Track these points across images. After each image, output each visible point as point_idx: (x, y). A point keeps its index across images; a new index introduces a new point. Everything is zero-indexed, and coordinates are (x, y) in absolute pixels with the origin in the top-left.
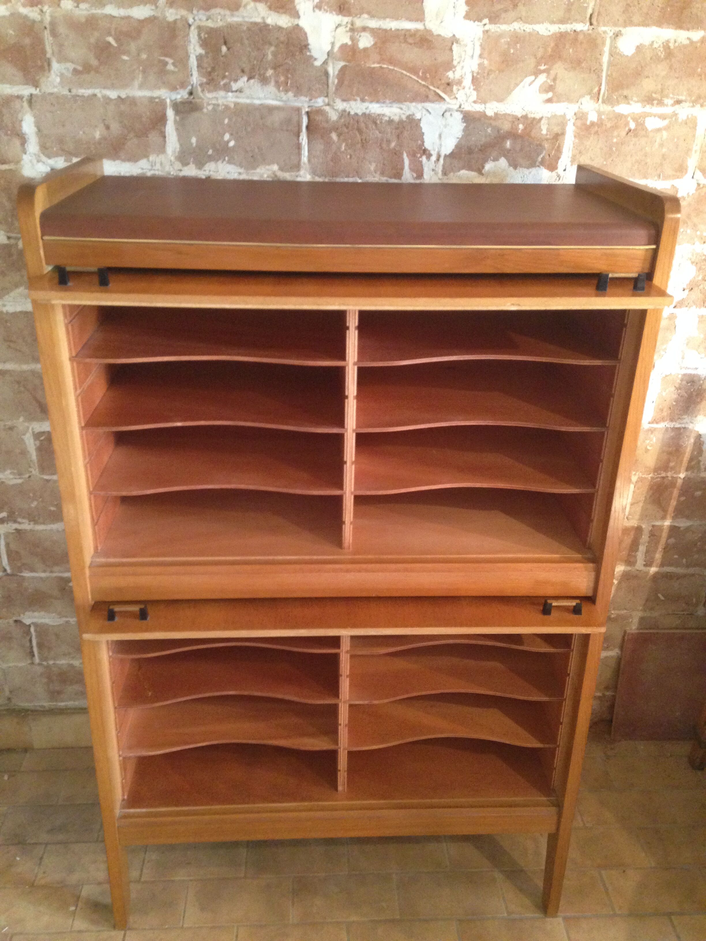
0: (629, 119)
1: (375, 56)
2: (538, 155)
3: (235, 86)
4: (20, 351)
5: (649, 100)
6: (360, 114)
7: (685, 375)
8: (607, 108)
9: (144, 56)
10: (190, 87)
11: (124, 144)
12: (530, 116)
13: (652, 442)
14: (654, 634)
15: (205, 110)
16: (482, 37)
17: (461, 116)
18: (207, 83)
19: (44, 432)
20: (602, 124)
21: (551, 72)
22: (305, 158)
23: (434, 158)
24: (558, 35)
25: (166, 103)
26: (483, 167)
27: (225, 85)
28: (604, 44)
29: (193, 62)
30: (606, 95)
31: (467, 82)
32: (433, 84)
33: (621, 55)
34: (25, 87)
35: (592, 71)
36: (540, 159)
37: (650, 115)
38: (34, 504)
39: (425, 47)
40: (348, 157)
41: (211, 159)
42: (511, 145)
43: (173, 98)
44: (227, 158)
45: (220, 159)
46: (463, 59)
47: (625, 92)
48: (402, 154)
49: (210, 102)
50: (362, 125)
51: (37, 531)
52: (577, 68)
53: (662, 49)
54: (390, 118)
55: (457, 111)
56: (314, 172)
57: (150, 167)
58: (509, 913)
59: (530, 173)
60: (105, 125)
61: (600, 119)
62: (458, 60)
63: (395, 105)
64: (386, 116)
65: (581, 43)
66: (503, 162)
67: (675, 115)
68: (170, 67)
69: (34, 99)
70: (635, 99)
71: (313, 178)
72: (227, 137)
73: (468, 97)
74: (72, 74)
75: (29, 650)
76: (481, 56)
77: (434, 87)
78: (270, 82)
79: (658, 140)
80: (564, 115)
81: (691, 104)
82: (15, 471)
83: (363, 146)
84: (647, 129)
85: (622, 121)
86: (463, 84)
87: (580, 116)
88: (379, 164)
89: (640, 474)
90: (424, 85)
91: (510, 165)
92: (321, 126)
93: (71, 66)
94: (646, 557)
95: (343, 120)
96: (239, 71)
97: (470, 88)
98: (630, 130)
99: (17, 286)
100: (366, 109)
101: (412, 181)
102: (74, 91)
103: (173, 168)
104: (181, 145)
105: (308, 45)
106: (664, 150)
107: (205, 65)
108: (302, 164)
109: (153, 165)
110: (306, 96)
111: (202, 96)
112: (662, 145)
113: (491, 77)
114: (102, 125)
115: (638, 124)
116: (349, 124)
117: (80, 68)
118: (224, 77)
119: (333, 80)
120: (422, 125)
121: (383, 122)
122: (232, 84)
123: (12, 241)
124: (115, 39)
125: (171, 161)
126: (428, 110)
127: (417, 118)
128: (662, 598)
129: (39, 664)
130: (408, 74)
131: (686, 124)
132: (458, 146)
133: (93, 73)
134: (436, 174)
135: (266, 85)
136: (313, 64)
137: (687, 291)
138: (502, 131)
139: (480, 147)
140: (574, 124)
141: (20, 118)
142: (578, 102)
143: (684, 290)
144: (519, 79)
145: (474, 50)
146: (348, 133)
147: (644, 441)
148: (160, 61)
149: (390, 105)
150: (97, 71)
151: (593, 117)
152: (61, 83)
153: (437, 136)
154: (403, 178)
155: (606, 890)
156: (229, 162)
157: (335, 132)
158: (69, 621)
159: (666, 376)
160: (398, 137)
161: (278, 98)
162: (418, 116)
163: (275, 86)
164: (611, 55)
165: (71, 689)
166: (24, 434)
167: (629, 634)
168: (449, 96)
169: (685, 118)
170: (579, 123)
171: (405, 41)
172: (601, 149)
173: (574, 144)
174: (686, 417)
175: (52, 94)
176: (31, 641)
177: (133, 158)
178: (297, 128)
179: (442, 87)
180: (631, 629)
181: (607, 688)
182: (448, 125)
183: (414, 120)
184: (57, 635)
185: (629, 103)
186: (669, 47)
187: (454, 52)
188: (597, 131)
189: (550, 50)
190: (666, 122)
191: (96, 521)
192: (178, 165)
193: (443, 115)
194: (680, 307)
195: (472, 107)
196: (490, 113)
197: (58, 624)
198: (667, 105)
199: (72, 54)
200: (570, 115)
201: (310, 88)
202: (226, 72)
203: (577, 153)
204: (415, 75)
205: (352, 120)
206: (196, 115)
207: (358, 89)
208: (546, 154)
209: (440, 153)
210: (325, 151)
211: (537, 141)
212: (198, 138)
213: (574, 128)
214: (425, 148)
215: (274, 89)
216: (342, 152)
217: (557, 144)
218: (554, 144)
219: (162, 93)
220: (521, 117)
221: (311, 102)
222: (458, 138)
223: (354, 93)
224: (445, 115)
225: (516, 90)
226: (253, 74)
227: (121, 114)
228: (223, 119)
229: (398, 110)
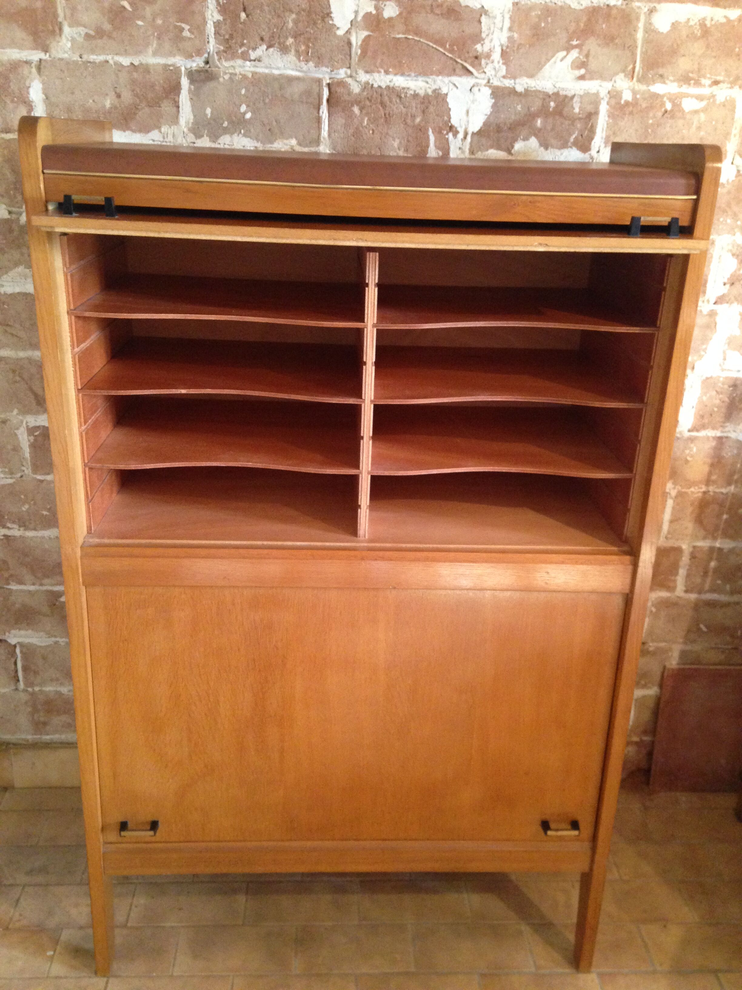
0: (665, 99)
1: (401, 27)
2: (570, 135)
3: (253, 55)
4: (16, 336)
5: (686, 79)
6: (384, 87)
7: (726, 378)
8: (642, 87)
9: (159, 22)
10: (206, 55)
11: (135, 114)
12: (561, 93)
13: (692, 453)
14: (696, 670)
15: (221, 80)
16: (511, 9)
17: (490, 91)
18: (225, 52)
19: (38, 427)
20: (637, 104)
21: (584, 47)
22: (325, 132)
23: (461, 136)
24: (591, 9)
25: (181, 70)
26: (513, 147)
27: (243, 53)
28: (638, 19)
29: (210, 29)
30: (641, 73)
31: (496, 56)
32: (460, 57)
33: (656, 32)
34: (35, 51)
35: (626, 48)
36: (572, 139)
37: (687, 95)
38: (25, 507)
39: (452, 18)
40: (371, 132)
41: (226, 131)
42: (541, 123)
43: (188, 66)
44: (242, 131)
45: (236, 131)
46: (492, 31)
47: (661, 71)
48: (428, 130)
49: (227, 71)
50: (386, 99)
51: (28, 537)
52: (611, 44)
53: (698, 27)
54: (415, 91)
55: (485, 86)
56: (334, 148)
57: (162, 139)
58: (538, 968)
59: (562, 154)
60: (116, 93)
61: (634, 98)
62: (487, 33)
63: (420, 79)
64: (411, 90)
65: (615, 18)
66: (533, 142)
67: (714, 96)
68: (186, 34)
69: (43, 63)
70: (671, 78)
72: (243, 108)
73: (496, 71)
74: (84, 39)
75: (13, 674)
76: (510, 29)
77: (462, 60)
78: (290, 51)
79: (695, 123)
80: (597, 94)
81: (729, 86)
82: (7, 470)
83: (386, 121)
84: (684, 111)
85: (657, 101)
86: (492, 58)
87: (614, 95)
88: (403, 141)
89: (680, 488)
90: (451, 58)
91: (541, 145)
92: (342, 99)
93: (82, 30)
94: (686, 582)
95: (365, 93)
96: (257, 39)
97: (499, 62)
98: (666, 111)
99: (16, 265)
100: (390, 82)
102: (85, 57)
103: (186, 140)
104: (195, 116)
105: (331, 13)
106: (702, 133)
107: (222, 32)
108: (322, 139)
109: (165, 136)
110: (327, 67)
111: (219, 65)
112: (699, 128)
113: (521, 51)
114: (114, 93)
115: (674, 105)
116: (372, 97)
117: (92, 33)
118: (242, 45)
119: (356, 50)
120: (448, 100)
121: (408, 95)
122: (250, 51)
123: (14, 216)
124: (131, 4)
125: (184, 132)
126: (455, 85)
127: (443, 93)
128: (704, 629)
129: (25, 691)
130: (434, 46)
131: (724, 106)
132: (486, 124)
133: (105, 37)
135: (285, 54)
136: (335, 33)
137: (728, 286)
138: (533, 109)
139: (509, 125)
140: (608, 104)
141: (27, 85)
142: (611, 80)
143: (725, 284)
144: (550, 54)
145: (503, 22)
146: (371, 106)
147: (683, 451)
148: (176, 27)
149: (415, 78)
150: (110, 37)
151: (627, 96)
152: (72, 48)
153: (464, 112)
154: (428, 156)
155: (646, 946)
156: (245, 135)
157: (357, 105)
158: (58, 641)
159: (707, 378)
160: (423, 112)
161: (299, 69)
162: (444, 91)
163: (295, 56)
164: (646, 31)
165: (58, 720)
166: (18, 429)
167: (669, 670)
168: (478, 70)
169: (723, 100)
170: (613, 102)
171: (432, 11)
172: (637, 130)
173: (607, 124)
174: (728, 424)
175: (62, 59)
176: (15, 663)
177: (145, 129)
178: (317, 101)
179: (469, 60)
180: (671, 664)
181: (645, 732)
182: (476, 100)
183: (441, 94)
184: (44, 658)
185: (664, 83)
186: (705, 25)
187: (483, 24)
188: (632, 111)
189: (582, 25)
190: (703, 104)
191: (90, 498)
192: (191, 137)
193: (471, 90)
194: (721, 303)
195: (502, 82)
196: (520, 89)
197: (47, 644)
198: (704, 86)
199: (85, 18)
200: (603, 93)
201: (332, 59)
202: (244, 39)
203: (611, 133)
204: (441, 47)
205: (375, 93)
206: (212, 84)
207: (382, 60)
208: (578, 134)
209: (468, 130)
210: (346, 126)
211: (570, 120)
212: (213, 109)
213: (608, 107)
214: (451, 124)
215: (294, 58)
216: (364, 126)
217: (590, 124)
218: (587, 124)
219: (177, 60)
220: (552, 94)
221: (333, 73)
222: (486, 115)
223: (378, 64)
224: (472, 90)
225: (547, 66)
226: (272, 42)
227: (134, 82)
228: (240, 89)
229: (424, 84)
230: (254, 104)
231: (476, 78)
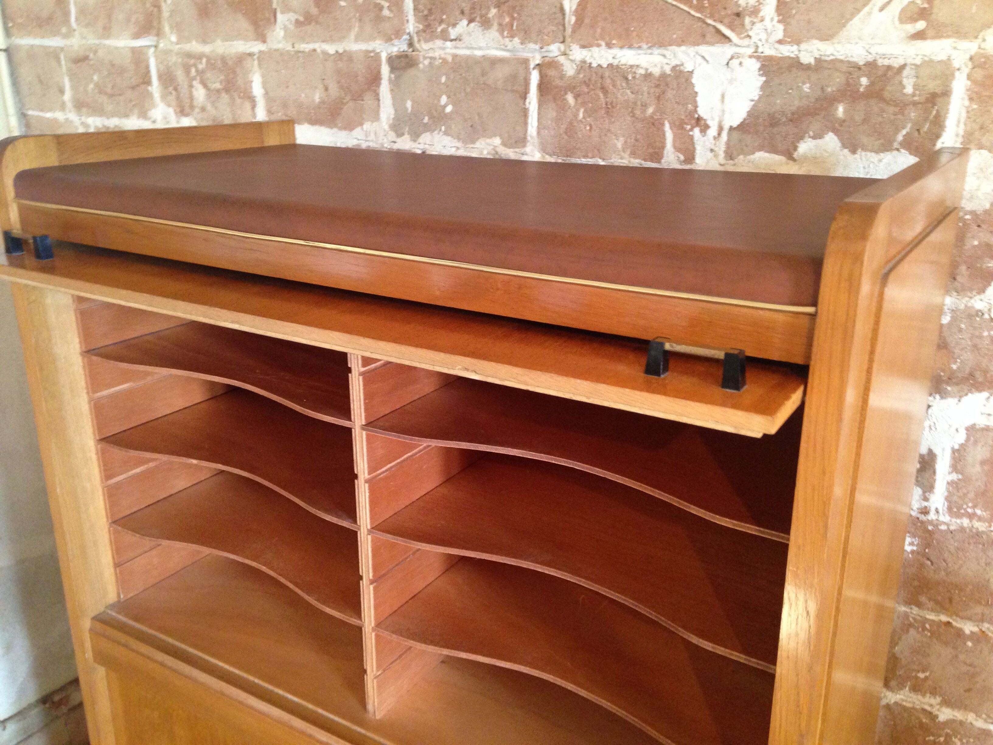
2: (897, 130)
3: (453, 33)
6: (605, 66)
9: (360, 1)
10: (407, 37)
11: (341, 109)
12: (880, 62)
15: (421, 66)
17: (758, 65)
18: (424, 31)
23: (712, 132)
25: (380, 57)
26: (795, 148)
27: (443, 31)
31: (769, 10)
32: (712, 16)
34: (256, 43)
36: (900, 138)
40: (588, 128)
41: (427, 128)
42: (845, 112)
43: (389, 52)
44: (443, 128)
45: (436, 128)
48: (663, 125)
49: (427, 55)
50: (608, 82)
54: (647, 70)
55: (750, 57)
56: (544, 150)
57: (364, 137)
59: (880, 161)
60: (324, 85)
63: (656, 51)
64: (642, 68)
66: (831, 141)
68: (386, 12)
69: (262, 55)
71: (543, 157)
72: (444, 100)
73: (769, 35)
74: (296, 27)
77: (715, 21)
78: (492, 25)
83: (607, 113)
86: (761, 14)
87: (984, 62)
88: (629, 140)
90: (700, 18)
91: (844, 146)
92: (554, 84)
93: (293, 17)
95: (581, 76)
96: (457, 13)
97: (772, 19)
100: (614, 58)
101: (678, 166)
102: (296, 46)
103: (387, 139)
104: (396, 111)
107: (421, 7)
108: (529, 138)
109: (367, 134)
110: (535, 43)
111: (419, 48)
114: (322, 86)
116: (590, 80)
117: (301, 19)
118: (441, 21)
119: (570, 19)
120: (694, 81)
121: (638, 76)
122: (450, 29)
125: (385, 130)
126: (703, 57)
127: (687, 70)
133: (313, 24)
134: (716, 156)
135: (487, 29)
138: (829, 89)
139: (789, 116)
140: (969, 77)
141: (250, 79)
142: (976, 37)
146: (588, 93)
148: (376, 5)
149: (650, 51)
150: (317, 22)
152: (285, 37)
153: (719, 97)
154: (663, 161)
156: (446, 133)
157: (572, 92)
160: (658, 98)
161: (502, 47)
162: (688, 67)
163: (498, 30)
168: (738, 34)
170: (980, 73)
173: (968, 112)
175: (277, 50)
177: (349, 127)
178: (523, 87)
179: (726, 21)
182: (735, 80)
183: (683, 72)
192: (392, 135)
193: (728, 64)
195: (776, 49)
196: (807, 59)
199: (295, 2)
200: (960, 60)
201: (540, 31)
202: (443, 14)
203: (976, 127)
204: (685, 4)
205: (594, 75)
206: (412, 72)
207: (603, 29)
208: (911, 128)
209: (723, 123)
210: (558, 120)
211: (896, 106)
212: (413, 102)
213: (969, 83)
214: (699, 116)
215: (497, 34)
216: (581, 121)
217: (934, 112)
218: (927, 111)
219: (377, 45)
220: (864, 65)
221: (543, 50)
222: (752, 101)
223: (597, 35)
224: (730, 64)
225: (856, 20)
226: (473, 16)
227: (338, 72)
228: (441, 77)
229: (661, 58)
230: (455, 95)
231: (736, 45)
